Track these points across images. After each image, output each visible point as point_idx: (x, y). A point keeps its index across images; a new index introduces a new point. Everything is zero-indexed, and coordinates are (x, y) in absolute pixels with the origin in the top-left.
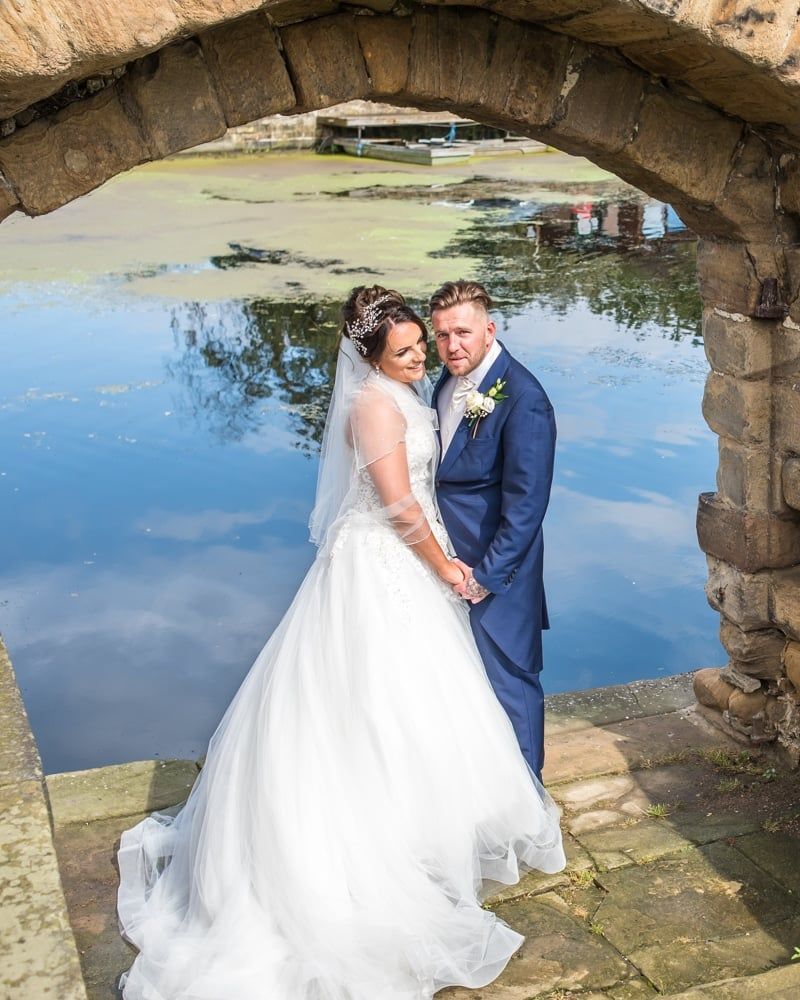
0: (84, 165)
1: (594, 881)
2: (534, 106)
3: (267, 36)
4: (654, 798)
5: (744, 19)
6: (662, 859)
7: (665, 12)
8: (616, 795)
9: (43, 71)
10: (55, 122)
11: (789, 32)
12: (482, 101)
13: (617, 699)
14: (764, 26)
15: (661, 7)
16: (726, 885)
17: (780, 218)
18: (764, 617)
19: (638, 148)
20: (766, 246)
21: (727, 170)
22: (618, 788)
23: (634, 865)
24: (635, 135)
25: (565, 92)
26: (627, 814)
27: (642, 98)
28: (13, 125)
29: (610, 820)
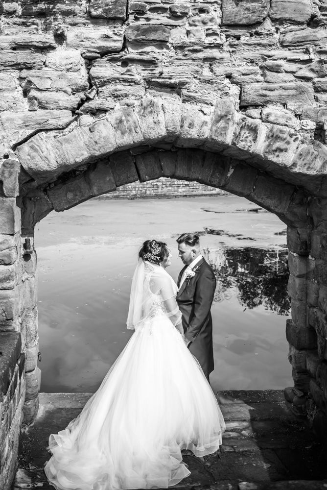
0: (72, 197)
1: (218, 455)
2: (218, 180)
3: (130, 158)
4: (254, 430)
5: (276, 151)
6: (246, 451)
7: (245, 149)
8: (241, 428)
9: (49, 169)
10: (65, 184)
11: (294, 155)
12: (200, 178)
13: (258, 395)
14: (283, 153)
15: (244, 148)
16: (265, 464)
17: (309, 219)
18: (304, 367)
19: (255, 194)
20: (304, 229)
21: (289, 202)
22: (243, 425)
23: (235, 452)
24: (254, 189)
25: (229, 175)
26: (242, 435)
27: (257, 177)
28: (53, 185)
29: (235, 436)
